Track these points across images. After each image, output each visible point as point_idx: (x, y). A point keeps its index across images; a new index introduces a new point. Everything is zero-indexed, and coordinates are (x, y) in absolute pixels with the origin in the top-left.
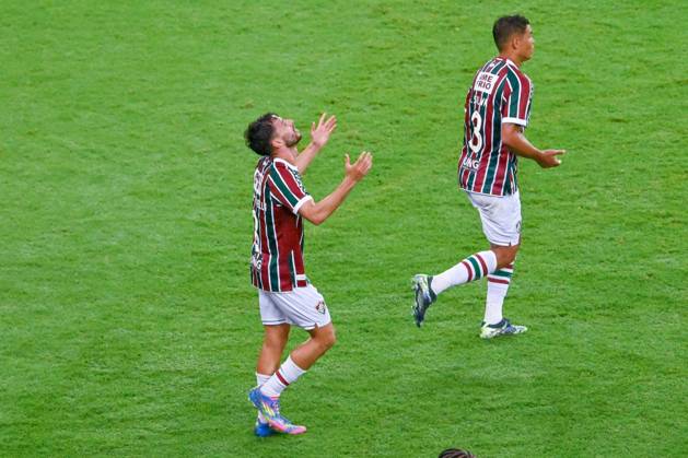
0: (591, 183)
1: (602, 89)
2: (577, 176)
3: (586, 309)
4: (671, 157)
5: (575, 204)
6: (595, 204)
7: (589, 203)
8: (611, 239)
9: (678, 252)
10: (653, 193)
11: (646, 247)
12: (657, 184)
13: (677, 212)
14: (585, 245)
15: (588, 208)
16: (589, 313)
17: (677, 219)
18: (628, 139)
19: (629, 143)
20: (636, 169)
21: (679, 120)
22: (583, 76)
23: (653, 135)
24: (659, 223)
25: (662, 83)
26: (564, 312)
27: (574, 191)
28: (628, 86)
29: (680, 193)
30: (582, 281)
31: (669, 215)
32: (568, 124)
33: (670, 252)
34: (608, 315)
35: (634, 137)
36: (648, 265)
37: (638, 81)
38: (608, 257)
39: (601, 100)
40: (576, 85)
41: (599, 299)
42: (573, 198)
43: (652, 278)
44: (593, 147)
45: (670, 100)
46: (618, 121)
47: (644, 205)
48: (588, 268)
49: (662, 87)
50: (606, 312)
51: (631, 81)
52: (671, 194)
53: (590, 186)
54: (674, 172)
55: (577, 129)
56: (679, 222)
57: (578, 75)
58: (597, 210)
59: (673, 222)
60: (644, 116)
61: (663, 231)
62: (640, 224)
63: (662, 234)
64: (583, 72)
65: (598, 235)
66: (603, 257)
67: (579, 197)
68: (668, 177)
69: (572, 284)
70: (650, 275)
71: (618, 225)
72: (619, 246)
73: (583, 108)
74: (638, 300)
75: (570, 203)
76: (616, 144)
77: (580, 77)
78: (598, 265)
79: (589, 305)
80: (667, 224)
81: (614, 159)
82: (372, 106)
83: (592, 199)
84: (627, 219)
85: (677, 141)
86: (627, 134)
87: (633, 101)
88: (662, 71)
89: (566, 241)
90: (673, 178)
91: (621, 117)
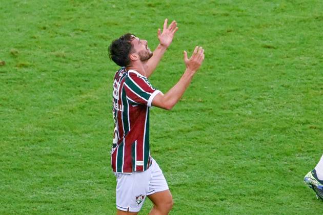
0: (248, 96)
1: (257, 22)
2: (237, 90)
3: (241, 195)
4: (311, 77)
5: (235, 112)
6: (250, 113)
7: (245, 112)
8: (262, 140)
9: (314, 151)
10: (295, 104)
11: (289, 147)
12: (299, 98)
13: (313, 120)
14: (240, 145)
15: (244, 116)
16: (243, 198)
17: (313, 125)
18: (277, 62)
19: (278, 65)
20: (283, 86)
21: (317, 48)
22: (242, 11)
23: (296, 59)
24: (300, 128)
25: (305, 18)
26: (224, 197)
27: (233, 102)
28: (278, 20)
29: (316, 105)
30: (239, 173)
31: (308, 122)
32: (229, 49)
33: (308, 152)
34: (258, 200)
35: (282, 60)
36: (291, 161)
37: (285, 16)
38: (260, 154)
39: (256, 30)
40: (237, 18)
41: (252, 188)
42: (232, 107)
43: (293, 172)
44: (249, 67)
45: (309, 32)
46: (269, 47)
47: (288, 114)
48: (243, 163)
49: (305, 21)
50: (257, 198)
51: (280, 16)
52: (310, 106)
53: (247, 98)
54: (312, 88)
55: (237, 53)
56: (315, 128)
57: (238, 10)
58: (251, 117)
59: (311, 128)
60: (289, 43)
61: (303, 135)
62: (285, 129)
63: (302, 137)
64: (242, 8)
65: (251, 137)
66: (255, 154)
67: (237, 107)
68: (307, 92)
69: (230, 175)
70: (292, 170)
71: (268, 129)
72: (268, 145)
73: (241, 37)
74: (282, 189)
75: (230, 111)
76: (266, 66)
77: (240, 12)
78: (251, 161)
79: (244, 192)
80: (306, 129)
81: (265, 77)
82: (76, 32)
83: (247, 109)
84: (274, 125)
85: (314, 65)
86: (276, 57)
87: (280, 32)
88: (303, 9)
89: (226, 142)
90: (312, 92)
91: (271, 44)
